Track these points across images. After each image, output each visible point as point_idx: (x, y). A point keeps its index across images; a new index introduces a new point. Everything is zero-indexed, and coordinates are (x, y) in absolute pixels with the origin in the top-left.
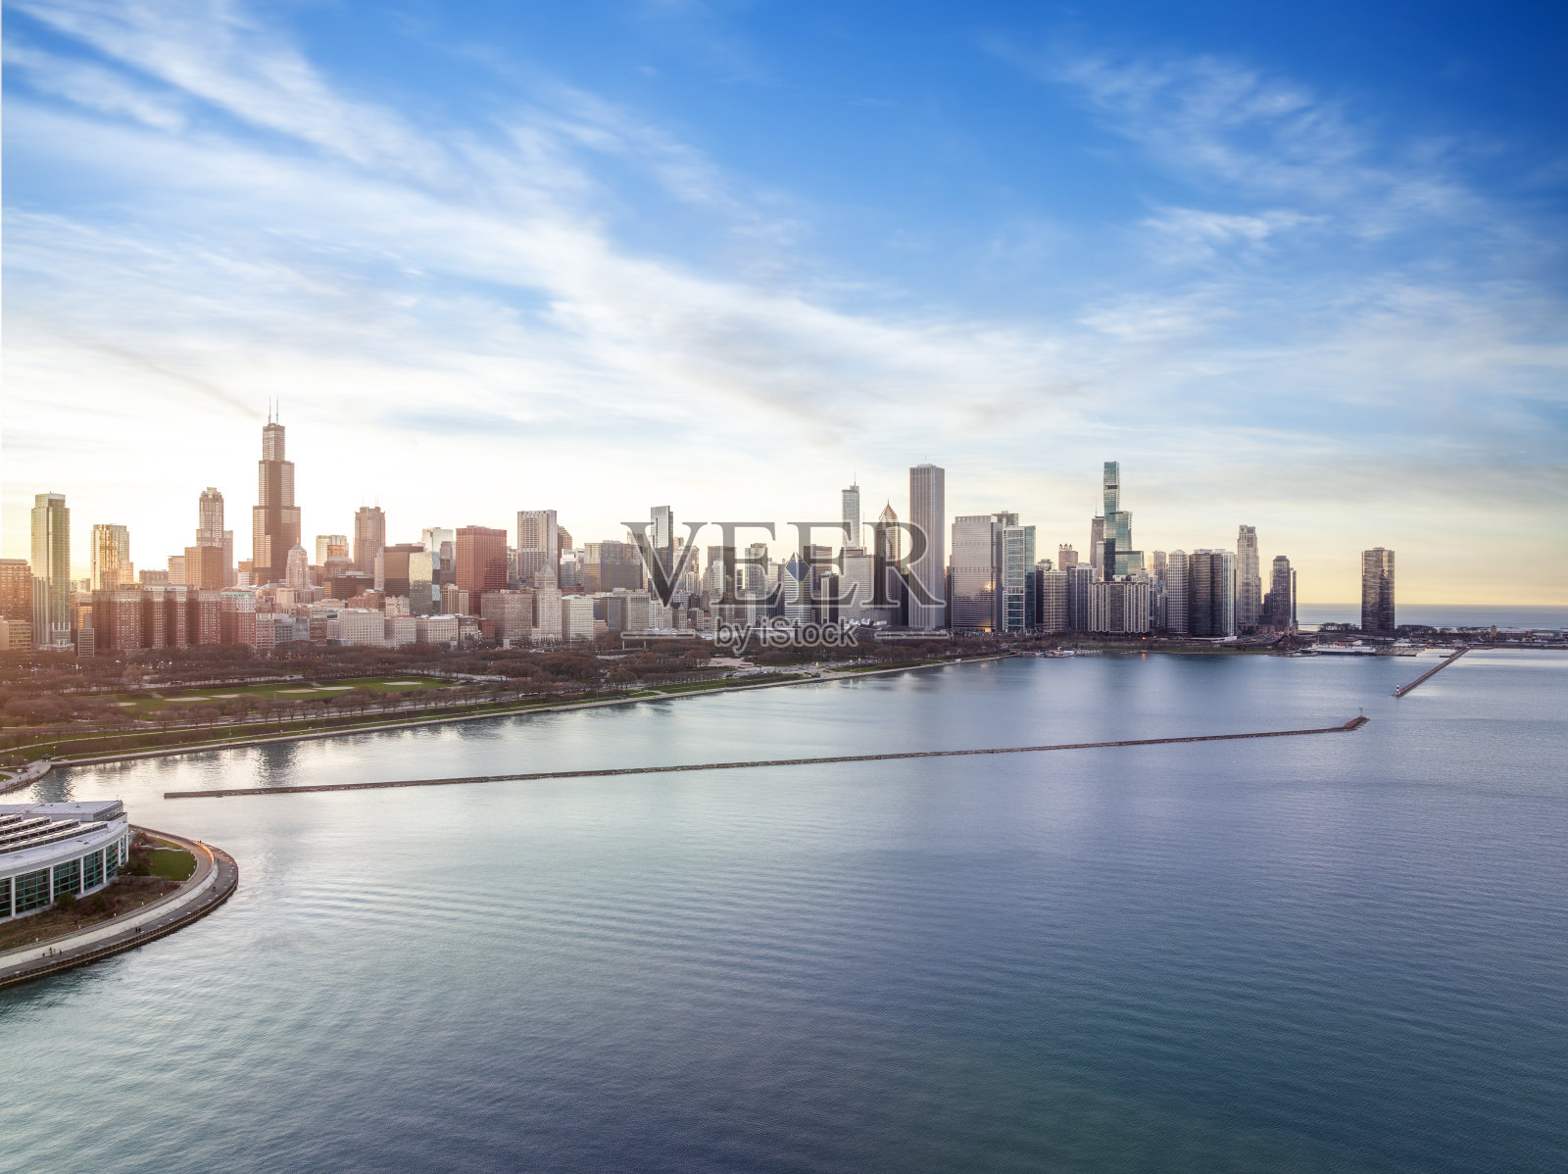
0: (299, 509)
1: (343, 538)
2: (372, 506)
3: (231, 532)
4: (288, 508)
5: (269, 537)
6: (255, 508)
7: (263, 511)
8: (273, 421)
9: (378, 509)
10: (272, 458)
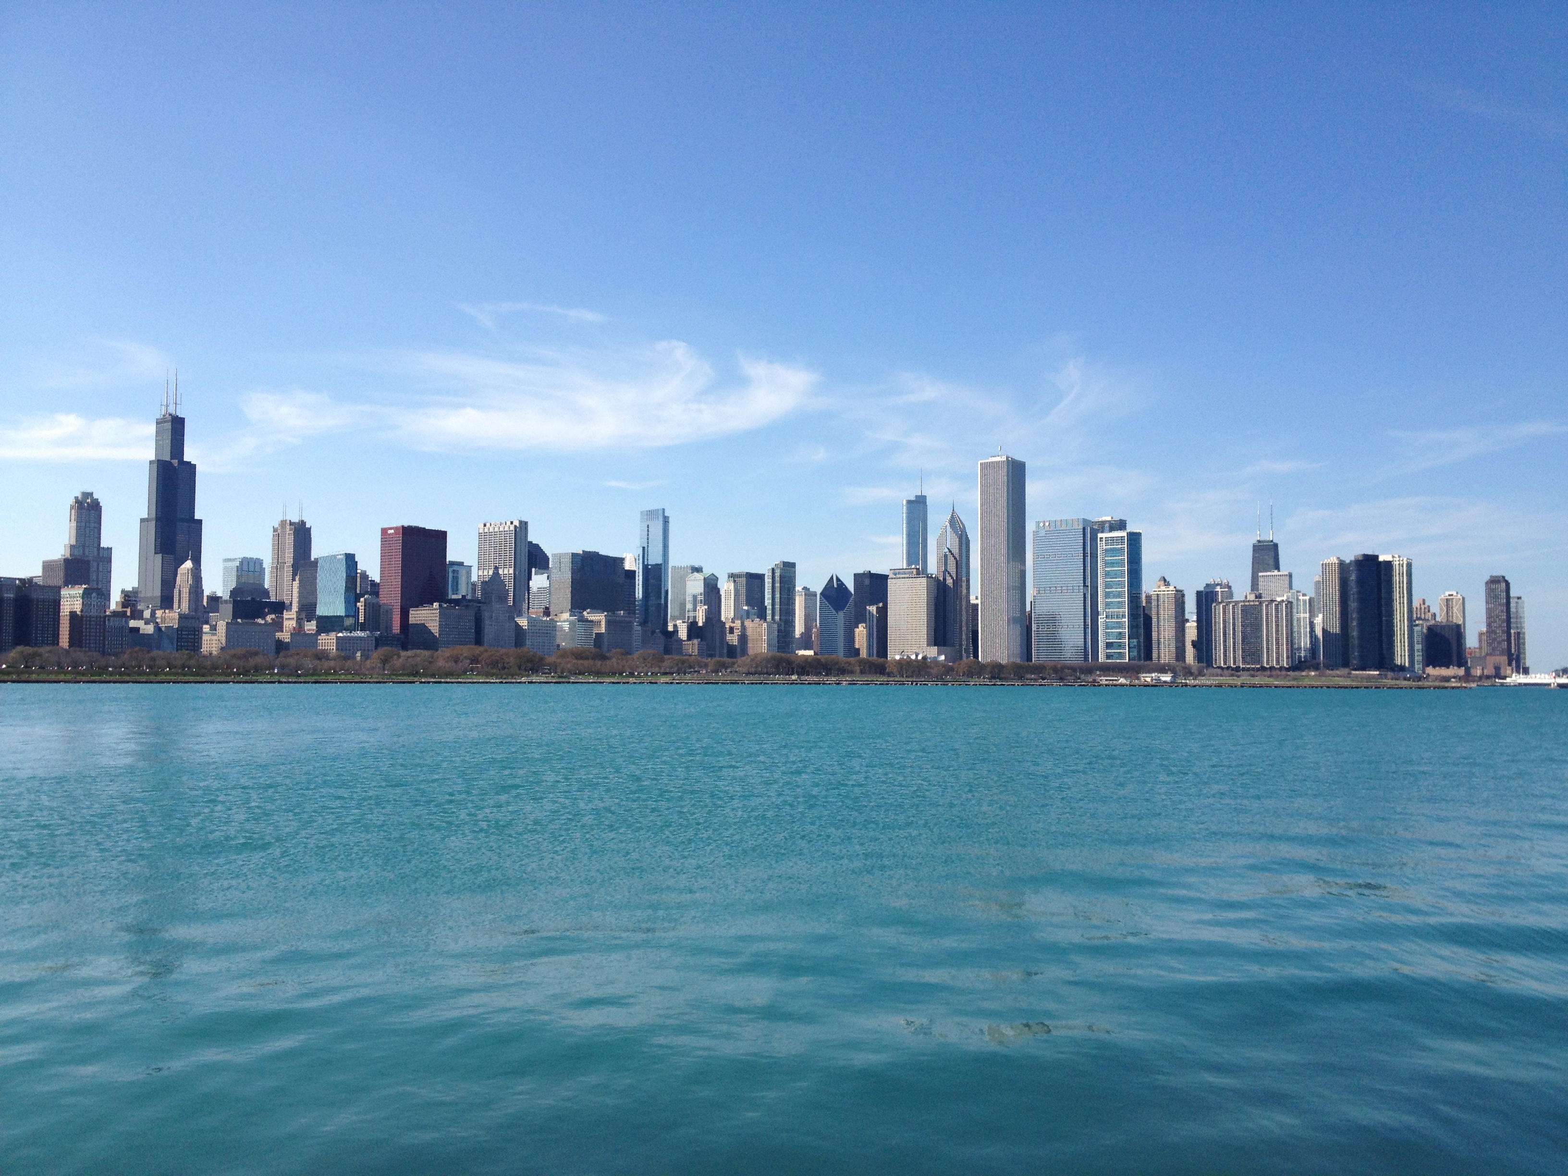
0: (200, 522)
1: (259, 562)
2: (296, 520)
3: (109, 550)
4: (182, 520)
5: (159, 556)
6: (142, 521)
7: (152, 525)
8: (171, 410)
9: (303, 523)
10: (167, 457)
